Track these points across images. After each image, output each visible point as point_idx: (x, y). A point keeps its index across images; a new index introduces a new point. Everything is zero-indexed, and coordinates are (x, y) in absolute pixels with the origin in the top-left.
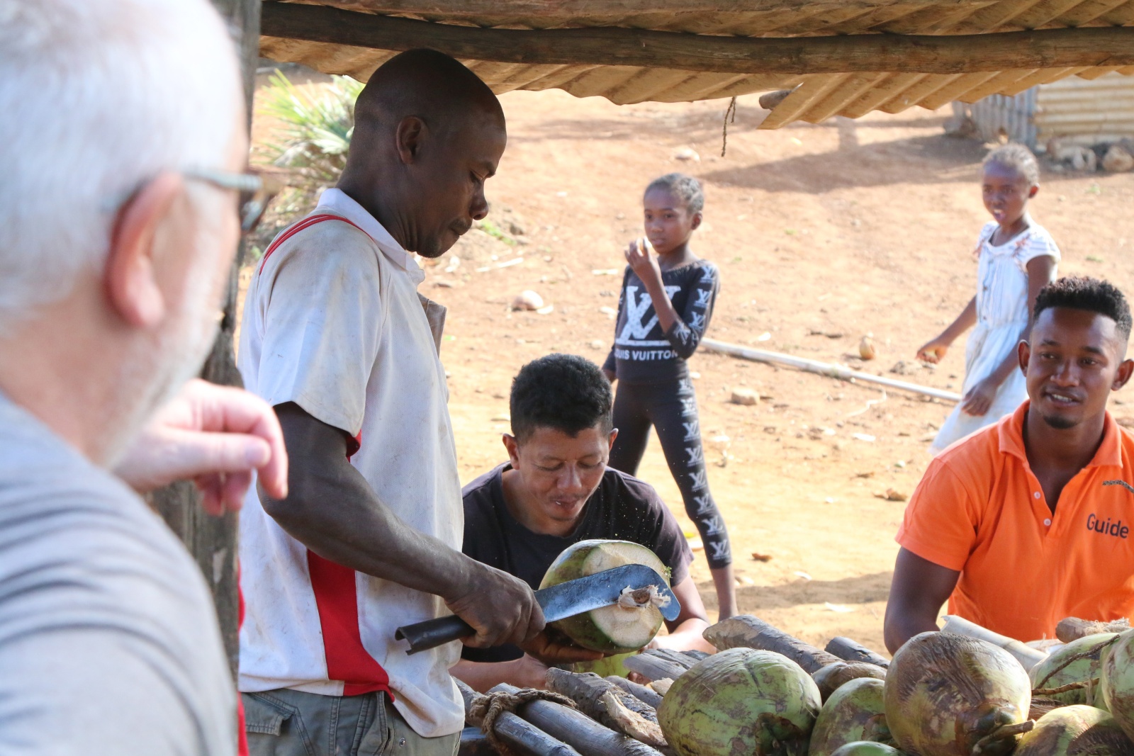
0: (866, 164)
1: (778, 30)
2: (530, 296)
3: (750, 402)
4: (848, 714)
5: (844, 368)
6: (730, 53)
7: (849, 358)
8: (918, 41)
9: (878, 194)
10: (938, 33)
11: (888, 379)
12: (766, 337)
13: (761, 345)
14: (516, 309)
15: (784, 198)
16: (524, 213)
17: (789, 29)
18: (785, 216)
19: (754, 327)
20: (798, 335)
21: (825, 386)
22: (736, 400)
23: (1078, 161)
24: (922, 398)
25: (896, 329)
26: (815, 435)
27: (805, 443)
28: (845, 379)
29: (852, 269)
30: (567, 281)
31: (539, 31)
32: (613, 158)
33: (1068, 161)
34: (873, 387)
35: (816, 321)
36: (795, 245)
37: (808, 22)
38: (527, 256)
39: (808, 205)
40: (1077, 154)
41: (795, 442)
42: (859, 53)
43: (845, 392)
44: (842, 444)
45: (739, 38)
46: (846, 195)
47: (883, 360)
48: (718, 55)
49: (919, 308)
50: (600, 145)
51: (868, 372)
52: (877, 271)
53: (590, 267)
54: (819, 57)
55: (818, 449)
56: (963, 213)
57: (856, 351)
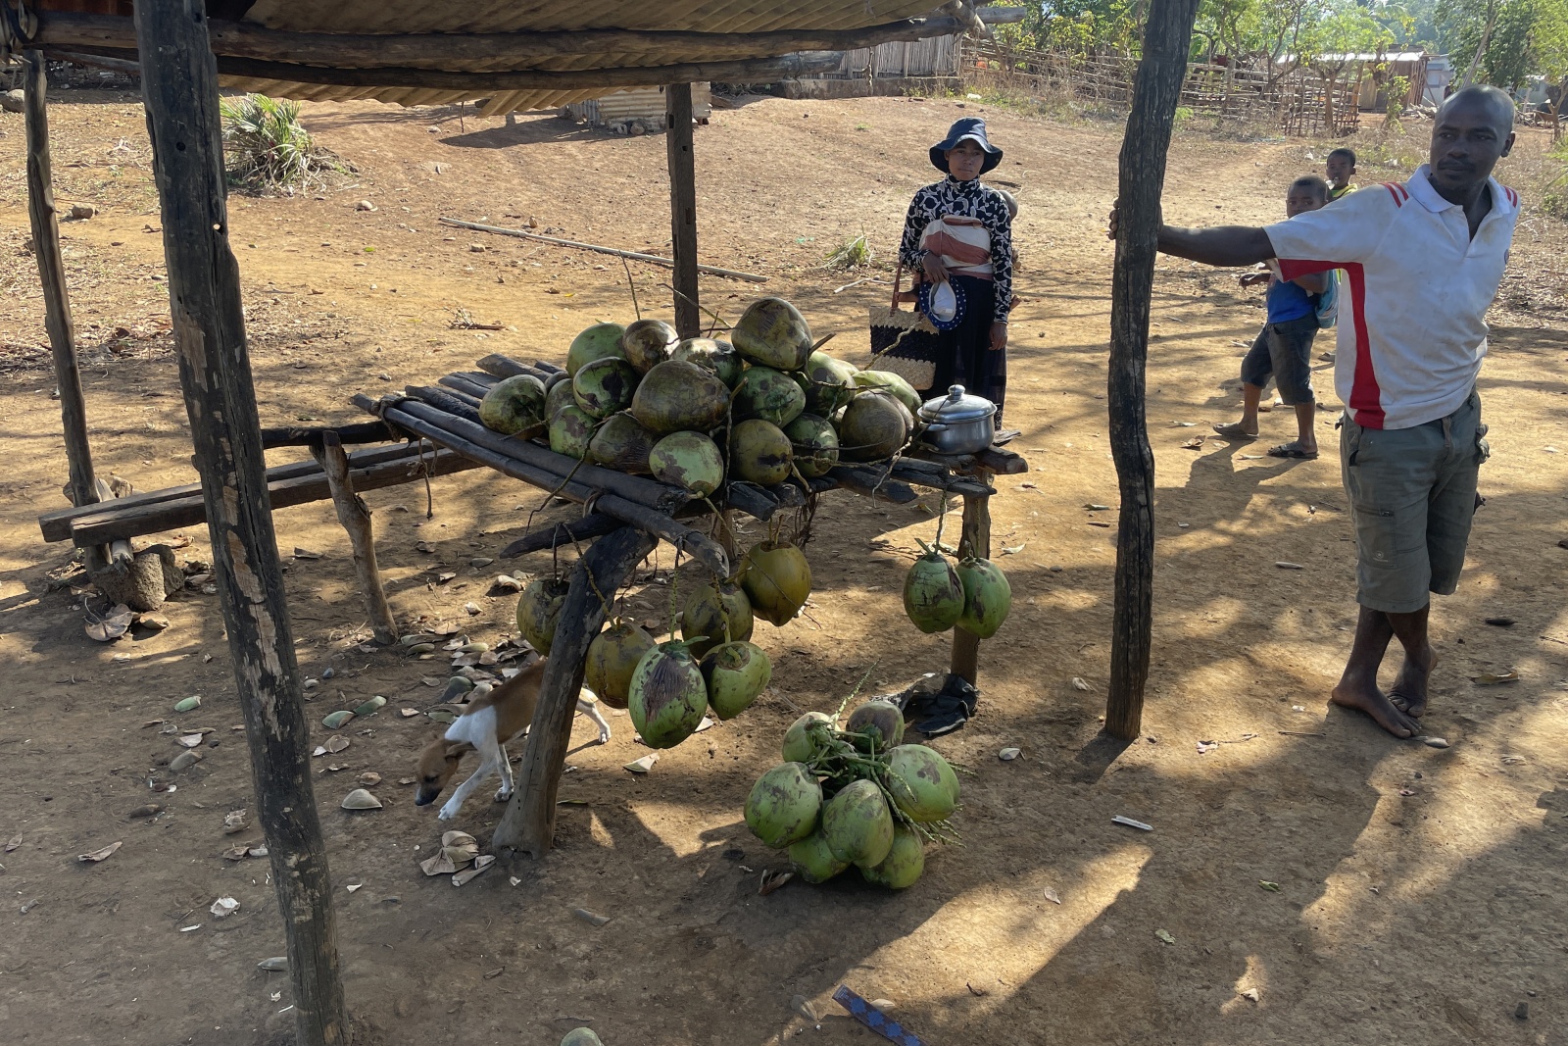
0: (523, 133)
1: (483, 68)
2: (365, 203)
3: (481, 250)
4: (561, 396)
5: (523, 232)
6: (460, 80)
7: (525, 227)
8: (552, 74)
9: (530, 147)
10: (559, 70)
11: (544, 236)
12: (485, 218)
13: (483, 222)
14: (359, 210)
15: (485, 150)
16: (356, 161)
17: (488, 67)
18: (487, 159)
19: (479, 214)
20: (500, 217)
21: (514, 242)
22: (474, 250)
23: (620, 130)
24: (561, 245)
25: (545, 212)
26: (514, 265)
27: (509, 269)
28: (524, 237)
29: (522, 184)
30: (383, 195)
31: (361, 69)
32: (398, 132)
33: (616, 129)
34: (539, 241)
35: (507, 209)
36: (493, 173)
37: (498, 64)
38: (361, 183)
39: (499, 154)
40: (619, 126)
41: (504, 268)
42: (524, 80)
43: (525, 244)
44: (527, 268)
45: (465, 73)
46: (516, 148)
47: (541, 227)
48: (455, 82)
49: (554, 202)
50: (390, 125)
51: (535, 233)
52: (533, 185)
53: (394, 187)
54: (504, 82)
55: (516, 271)
56: (570, 155)
57: (528, 224)
